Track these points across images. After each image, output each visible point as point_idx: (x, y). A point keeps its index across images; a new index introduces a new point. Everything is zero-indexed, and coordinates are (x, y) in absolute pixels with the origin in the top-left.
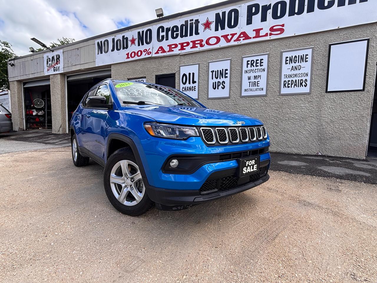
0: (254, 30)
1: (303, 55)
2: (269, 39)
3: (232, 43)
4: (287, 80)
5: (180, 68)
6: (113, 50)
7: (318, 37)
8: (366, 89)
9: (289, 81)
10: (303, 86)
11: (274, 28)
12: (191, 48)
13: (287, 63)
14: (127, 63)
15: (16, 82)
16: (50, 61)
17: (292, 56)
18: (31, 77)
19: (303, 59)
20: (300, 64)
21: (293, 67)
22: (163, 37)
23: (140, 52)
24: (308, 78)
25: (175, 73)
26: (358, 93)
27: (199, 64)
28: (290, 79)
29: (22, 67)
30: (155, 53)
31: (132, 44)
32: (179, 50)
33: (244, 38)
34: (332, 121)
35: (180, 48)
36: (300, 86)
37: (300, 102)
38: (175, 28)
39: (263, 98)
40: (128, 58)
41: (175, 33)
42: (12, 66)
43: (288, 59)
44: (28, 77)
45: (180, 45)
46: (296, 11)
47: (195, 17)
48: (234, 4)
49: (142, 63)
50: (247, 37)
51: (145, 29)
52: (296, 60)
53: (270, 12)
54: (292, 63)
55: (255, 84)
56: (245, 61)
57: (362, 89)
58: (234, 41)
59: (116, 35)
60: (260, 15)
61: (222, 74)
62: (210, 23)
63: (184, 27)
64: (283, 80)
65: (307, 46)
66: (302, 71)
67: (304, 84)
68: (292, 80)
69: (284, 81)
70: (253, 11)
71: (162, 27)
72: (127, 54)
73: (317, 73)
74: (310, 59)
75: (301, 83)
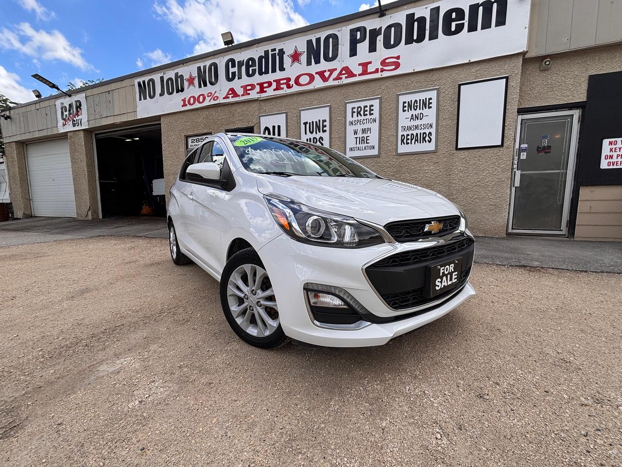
0: (359, 65)
1: (426, 99)
2: (381, 77)
3: (331, 83)
4: (405, 133)
5: (260, 119)
6: (162, 94)
7: (445, 74)
8: (505, 144)
9: (408, 135)
10: (426, 142)
11: (386, 61)
12: (274, 90)
13: (405, 111)
14: (184, 113)
15: (14, 144)
16: (66, 111)
17: (411, 101)
18: (37, 136)
19: (426, 104)
20: (421, 111)
21: (412, 115)
22: (234, 73)
23: (201, 97)
24: (433, 131)
25: (253, 127)
26: (496, 150)
27: (286, 113)
28: (410, 133)
29: (22, 121)
30: (224, 98)
31: (189, 85)
32: (258, 93)
33: (347, 75)
34: (464, 189)
35: (259, 90)
36: (423, 142)
37: (423, 164)
38: (250, 62)
39: (375, 159)
40: (184, 105)
41: (251, 69)
42: (7, 120)
43: (406, 105)
44: (33, 136)
45: (259, 86)
46: (415, 38)
47: (278, 45)
48: (332, 27)
49: (206, 112)
50: (351, 74)
51: (208, 63)
52: (417, 106)
53: (380, 39)
54: (411, 110)
55: (364, 140)
56: (349, 107)
57: (500, 144)
58: (334, 79)
59: (166, 72)
60: (367, 42)
61: (318, 126)
62: (300, 54)
63: (264, 59)
64: (400, 133)
65: (431, 87)
66: (425, 121)
67: (427, 138)
68: (412, 134)
69: (402, 136)
70: (358, 37)
71: (233, 61)
72: (182, 100)
73: (444, 124)
74: (434, 105)
75: (423, 138)
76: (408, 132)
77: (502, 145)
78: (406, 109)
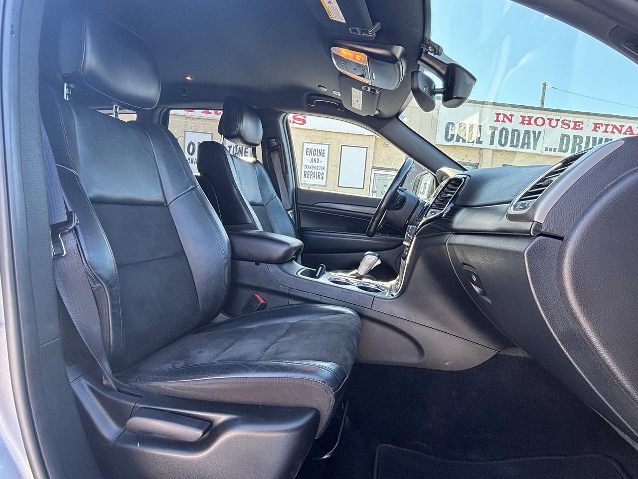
1: (321, 149)
2: (292, 126)
4: (307, 170)
5: (185, 133)
7: (334, 136)
8: (365, 188)
9: (309, 172)
10: (320, 178)
11: (297, 117)
17: (312, 149)
19: (321, 153)
20: (318, 157)
21: (312, 159)
24: (325, 172)
27: (212, 134)
28: (310, 170)
36: (318, 178)
43: (309, 150)
52: (315, 153)
54: (311, 155)
61: (241, 151)
64: (303, 169)
65: (324, 142)
66: (320, 164)
67: (321, 176)
68: (311, 172)
69: (305, 171)
73: (332, 168)
74: (326, 155)
75: (319, 176)
76: (309, 170)
77: (363, 188)
78: (308, 153)
